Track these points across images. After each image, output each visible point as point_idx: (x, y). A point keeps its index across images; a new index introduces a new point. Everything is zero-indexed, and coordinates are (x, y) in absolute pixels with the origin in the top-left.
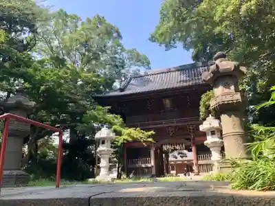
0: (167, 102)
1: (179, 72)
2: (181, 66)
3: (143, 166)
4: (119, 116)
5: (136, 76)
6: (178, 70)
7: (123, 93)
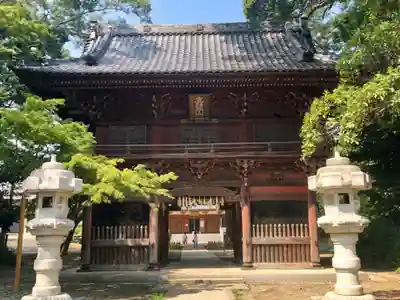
0: (199, 103)
1: (223, 38)
2: (227, 25)
3: (130, 242)
4: (83, 127)
5: (123, 32)
6: (221, 33)
7: (93, 69)
